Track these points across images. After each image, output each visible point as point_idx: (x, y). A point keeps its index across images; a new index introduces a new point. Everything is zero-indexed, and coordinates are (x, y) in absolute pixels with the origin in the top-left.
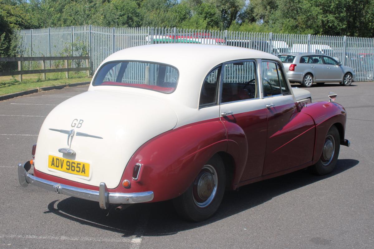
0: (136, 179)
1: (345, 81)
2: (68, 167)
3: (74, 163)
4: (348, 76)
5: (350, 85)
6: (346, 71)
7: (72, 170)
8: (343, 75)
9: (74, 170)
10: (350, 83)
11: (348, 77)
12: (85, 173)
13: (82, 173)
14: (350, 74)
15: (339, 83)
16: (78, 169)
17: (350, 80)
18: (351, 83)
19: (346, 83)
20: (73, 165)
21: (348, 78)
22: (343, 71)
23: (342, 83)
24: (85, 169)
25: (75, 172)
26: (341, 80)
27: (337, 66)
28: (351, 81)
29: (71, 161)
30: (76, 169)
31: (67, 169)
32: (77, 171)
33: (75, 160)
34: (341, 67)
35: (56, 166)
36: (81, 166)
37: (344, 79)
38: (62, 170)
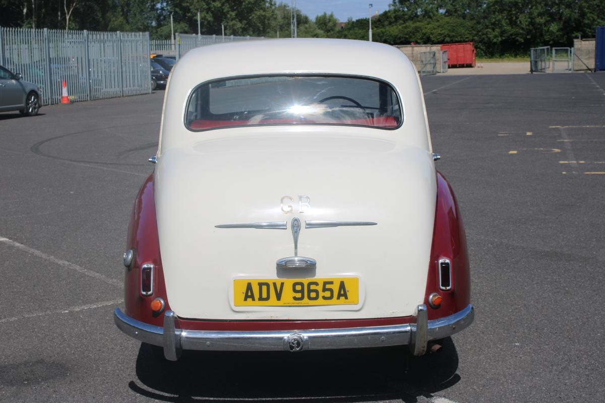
0: (448, 288)
1: (28, 106)
2: (299, 295)
3: (316, 284)
4: (32, 97)
5: (37, 114)
6: (28, 89)
7: (310, 298)
8: (25, 97)
9: (316, 298)
10: (36, 110)
11: (32, 100)
12: (346, 298)
13: (338, 298)
14: (34, 93)
15: (17, 112)
16: (328, 294)
17: (35, 104)
18: (38, 111)
19: (30, 110)
20: (313, 287)
21: (32, 102)
22: (24, 90)
23: (25, 112)
24: (347, 289)
25: (320, 300)
26: (22, 106)
27: (14, 81)
28: (37, 106)
29: (306, 281)
30: (321, 294)
31: (295, 298)
32: (324, 298)
33: (315, 277)
34: (20, 83)
35: (261, 299)
36: (336, 288)
37: (27, 104)
38: (279, 303)
